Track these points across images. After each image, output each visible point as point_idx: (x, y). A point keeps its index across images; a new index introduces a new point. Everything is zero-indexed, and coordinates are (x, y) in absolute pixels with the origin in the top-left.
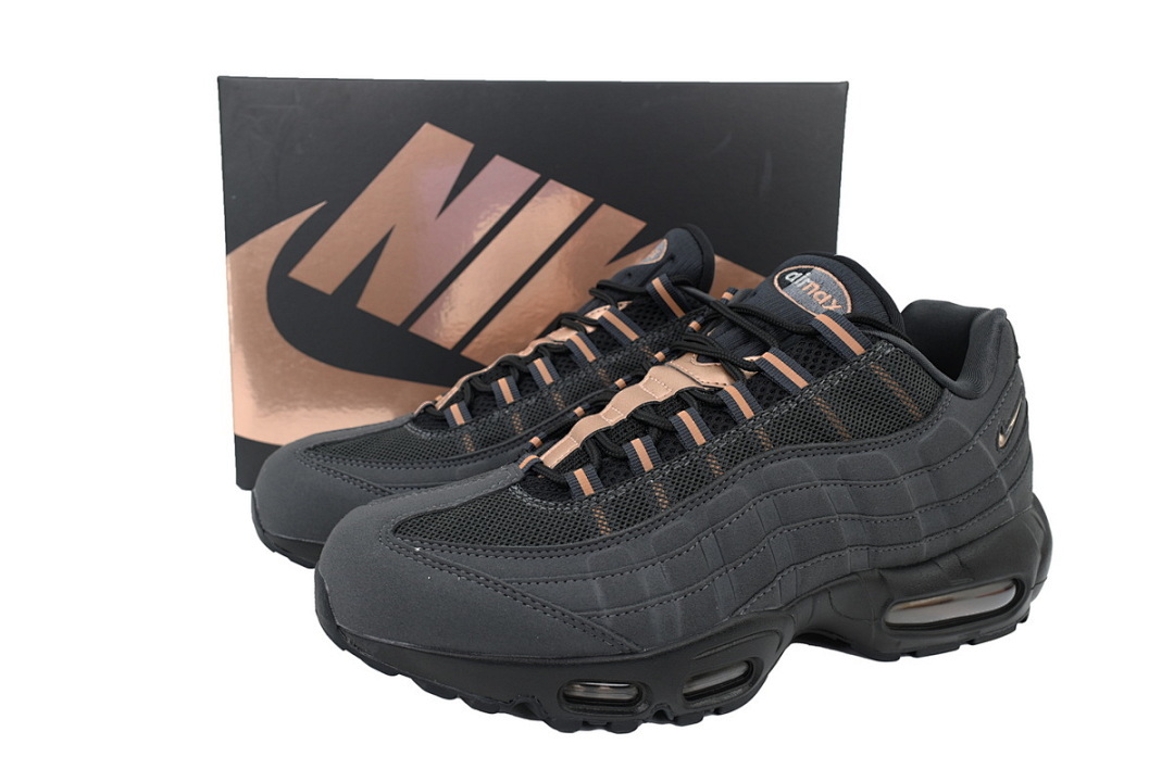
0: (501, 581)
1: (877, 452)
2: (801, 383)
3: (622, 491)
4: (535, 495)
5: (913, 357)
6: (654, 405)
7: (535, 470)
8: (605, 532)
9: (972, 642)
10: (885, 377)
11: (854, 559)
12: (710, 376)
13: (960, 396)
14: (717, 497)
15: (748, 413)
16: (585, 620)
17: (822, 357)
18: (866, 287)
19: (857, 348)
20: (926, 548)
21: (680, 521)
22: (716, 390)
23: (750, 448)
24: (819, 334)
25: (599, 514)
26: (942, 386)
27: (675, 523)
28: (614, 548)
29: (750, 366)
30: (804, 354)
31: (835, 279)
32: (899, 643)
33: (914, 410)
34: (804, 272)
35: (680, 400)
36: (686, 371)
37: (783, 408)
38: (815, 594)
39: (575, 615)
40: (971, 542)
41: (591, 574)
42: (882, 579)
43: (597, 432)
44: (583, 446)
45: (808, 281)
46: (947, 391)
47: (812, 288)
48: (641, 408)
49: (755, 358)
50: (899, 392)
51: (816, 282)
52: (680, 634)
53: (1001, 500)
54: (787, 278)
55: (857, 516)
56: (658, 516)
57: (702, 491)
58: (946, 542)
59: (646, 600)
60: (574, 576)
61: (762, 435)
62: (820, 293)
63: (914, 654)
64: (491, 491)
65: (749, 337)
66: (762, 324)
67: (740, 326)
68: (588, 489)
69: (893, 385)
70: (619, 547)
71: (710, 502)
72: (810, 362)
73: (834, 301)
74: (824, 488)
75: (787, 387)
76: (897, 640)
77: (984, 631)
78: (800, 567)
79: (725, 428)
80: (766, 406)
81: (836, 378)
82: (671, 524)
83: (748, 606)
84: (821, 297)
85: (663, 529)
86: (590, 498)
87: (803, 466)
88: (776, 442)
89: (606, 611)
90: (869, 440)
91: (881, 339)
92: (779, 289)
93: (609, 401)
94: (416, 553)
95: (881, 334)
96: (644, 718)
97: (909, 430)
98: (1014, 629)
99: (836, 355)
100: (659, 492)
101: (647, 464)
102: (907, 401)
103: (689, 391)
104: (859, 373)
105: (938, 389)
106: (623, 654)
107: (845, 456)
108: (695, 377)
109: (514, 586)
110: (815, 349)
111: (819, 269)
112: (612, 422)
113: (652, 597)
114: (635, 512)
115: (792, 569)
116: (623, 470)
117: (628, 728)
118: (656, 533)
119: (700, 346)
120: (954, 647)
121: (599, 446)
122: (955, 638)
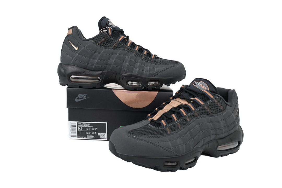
0: (152, 142)
1: (216, 117)
2: (202, 103)
3: (171, 124)
4: (154, 126)
5: (222, 99)
6: (174, 108)
7: (152, 121)
8: (169, 132)
9: (231, 154)
10: (217, 102)
11: (213, 137)
12: (184, 102)
13: (229, 106)
14: (189, 125)
15: (193, 109)
16: (168, 149)
17: (205, 99)
18: (211, 85)
19: (212, 97)
20: (224, 135)
21: (183, 130)
22: (186, 105)
23: (194, 116)
24: (205, 94)
25: (168, 129)
26: (226, 104)
27: (182, 130)
28: (171, 135)
29: (192, 100)
30: (202, 98)
31: (205, 83)
32: (219, 154)
33: (222, 109)
34: (199, 82)
35: (180, 107)
36: (179, 101)
37: (199, 108)
38: (206, 144)
39: (166, 148)
40: (231, 134)
41: (168, 141)
42: (217, 141)
43: (164, 113)
44: (161, 116)
45: (200, 84)
46: (227, 105)
47: (201, 85)
48: (172, 108)
49: (192, 99)
50: (220, 105)
51: (202, 84)
52: (185, 152)
53: (236, 126)
54: (195, 83)
55: (213, 129)
56: (179, 129)
57: (186, 125)
58: (227, 134)
59: (179, 145)
60: (165, 141)
61: (196, 113)
62: (203, 86)
63: (221, 156)
64: (144, 125)
65: (190, 95)
66: (193, 92)
67: (188, 92)
68: (165, 124)
69: (218, 104)
70: (172, 135)
71: (188, 126)
72: (203, 100)
73: (205, 88)
74: (208, 123)
75: (200, 104)
76: (219, 153)
77: (233, 151)
78: (204, 139)
79: (189, 112)
80: (196, 108)
81: (209, 102)
82: (181, 131)
83: (196, 146)
84: (203, 87)
85: (180, 132)
86: (165, 126)
87: (204, 119)
88: (199, 115)
89: (172, 147)
90: (215, 114)
91: (216, 95)
92: (194, 85)
93: (164, 107)
94: (134, 137)
95: (216, 94)
96: (178, 168)
97: (221, 112)
98: (237, 151)
99: (208, 98)
100: (178, 124)
101: (176, 119)
102: (221, 107)
103: (181, 105)
104: (212, 102)
105: (226, 105)
106: (175, 156)
107: (211, 117)
108: (181, 102)
109: (154, 143)
110: (204, 97)
111: (202, 82)
112: (166, 111)
113: (180, 145)
114: (174, 129)
115: (203, 139)
116: (171, 121)
117: (175, 171)
118: (179, 132)
119: (181, 96)
120: (228, 155)
121: (165, 116)
122: (228, 153)
